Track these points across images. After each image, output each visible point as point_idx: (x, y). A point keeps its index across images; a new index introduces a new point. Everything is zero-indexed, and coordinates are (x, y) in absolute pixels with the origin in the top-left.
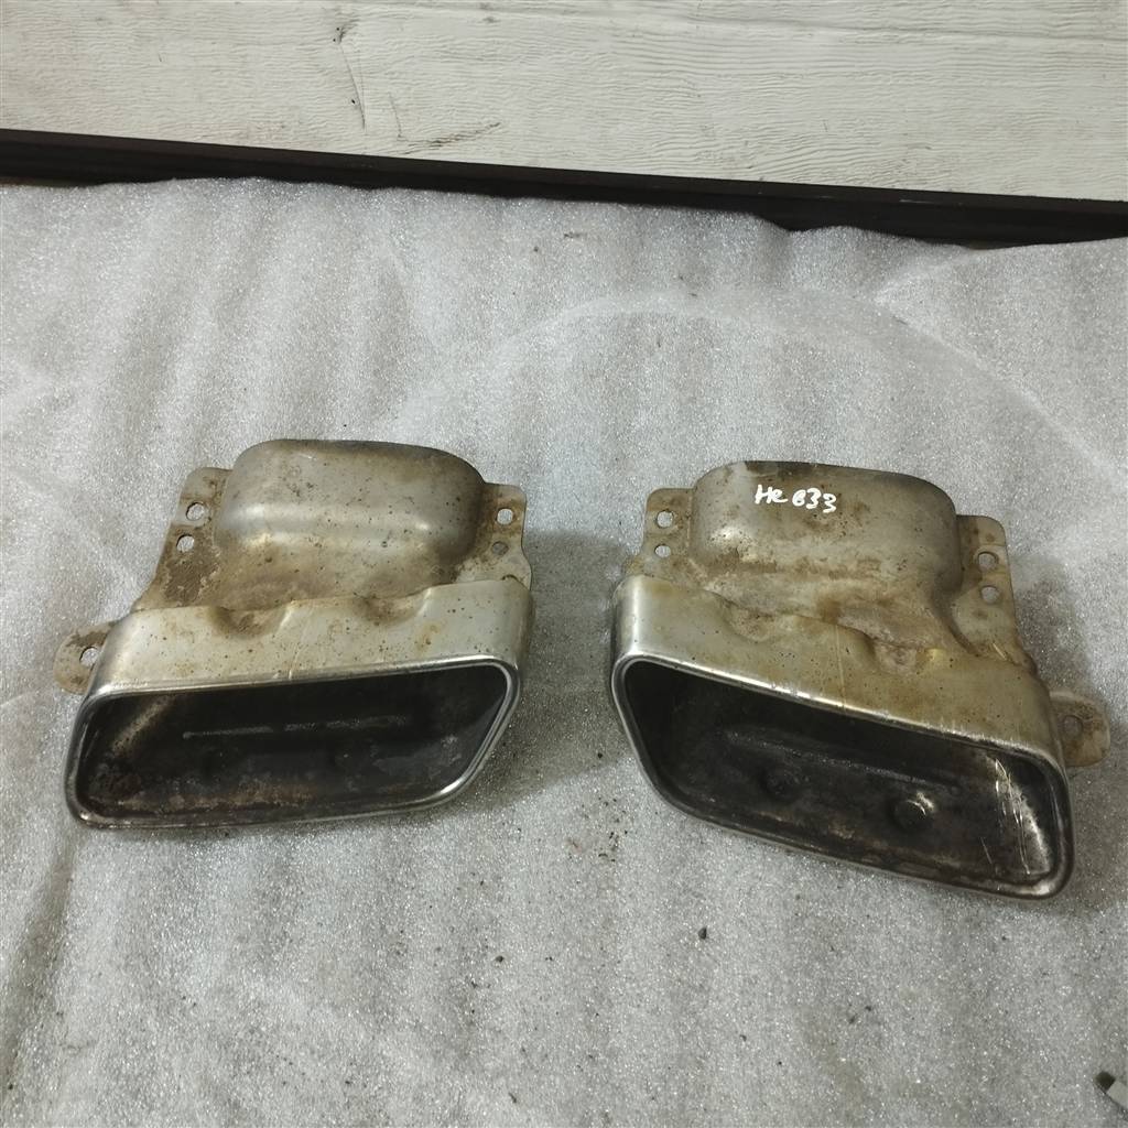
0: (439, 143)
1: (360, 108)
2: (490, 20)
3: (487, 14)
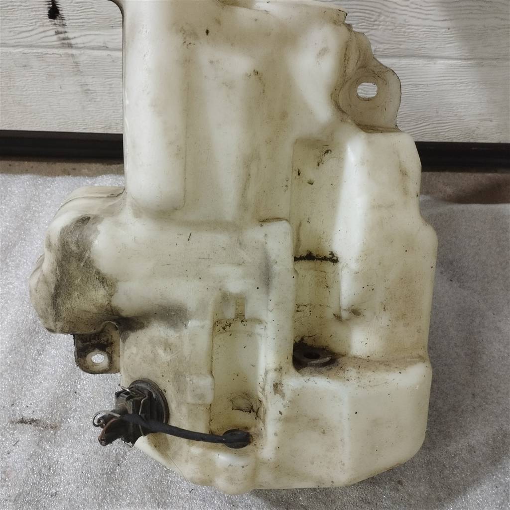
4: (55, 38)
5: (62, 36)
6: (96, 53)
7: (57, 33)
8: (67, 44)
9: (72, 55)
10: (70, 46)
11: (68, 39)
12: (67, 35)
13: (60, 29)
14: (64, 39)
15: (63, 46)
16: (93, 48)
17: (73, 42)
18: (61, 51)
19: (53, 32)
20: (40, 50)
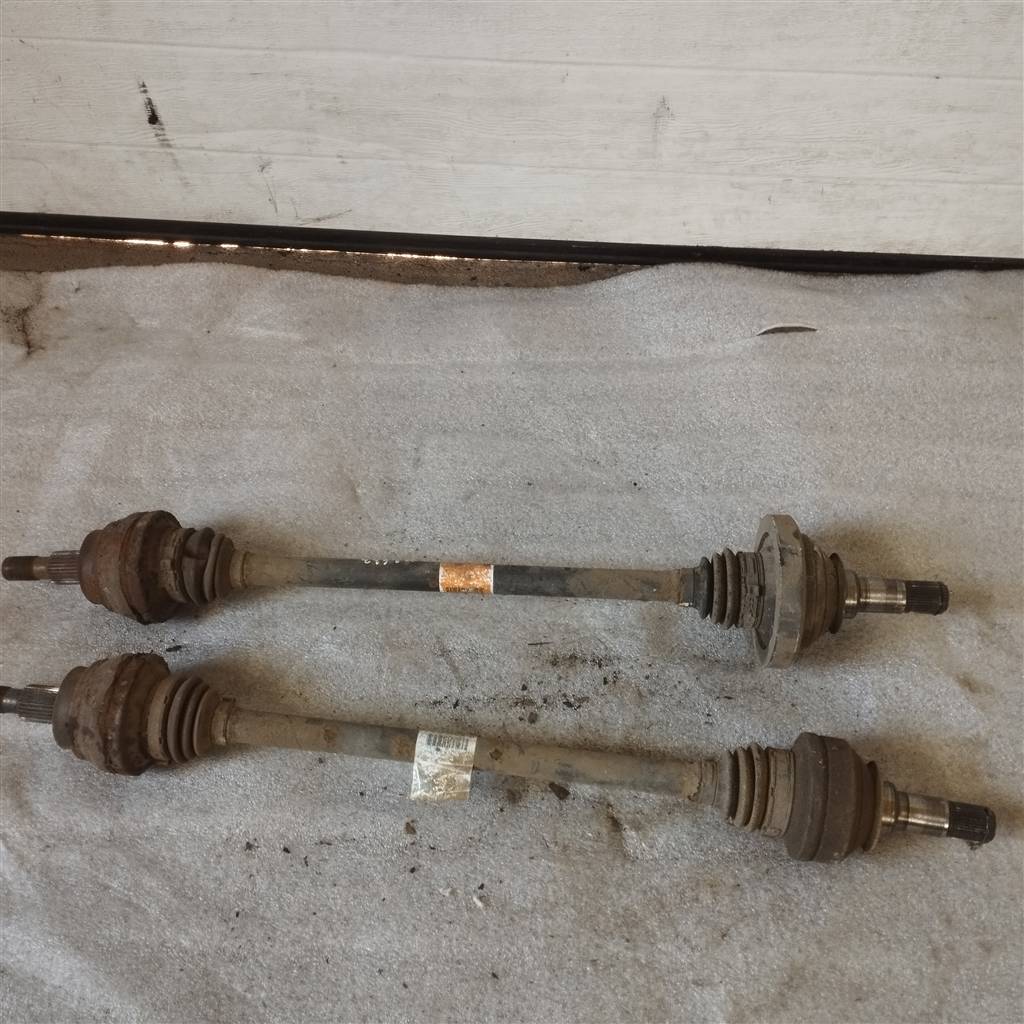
0: (319, 220)
1: (275, 204)
2: (343, 162)
3: (340, 160)
4: (155, 139)
5: (161, 138)
6: (193, 152)
7: (157, 135)
8: (165, 143)
9: (172, 154)
10: (169, 146)
11: (167, 140)
12: (166, 137)
13: (159, 132)
14: (164, 140)
15: (162, 146)
16: (191, 148)
17: (171, 143)
18: (162, 150)
19: (153, 135)
20: (142, 149)
